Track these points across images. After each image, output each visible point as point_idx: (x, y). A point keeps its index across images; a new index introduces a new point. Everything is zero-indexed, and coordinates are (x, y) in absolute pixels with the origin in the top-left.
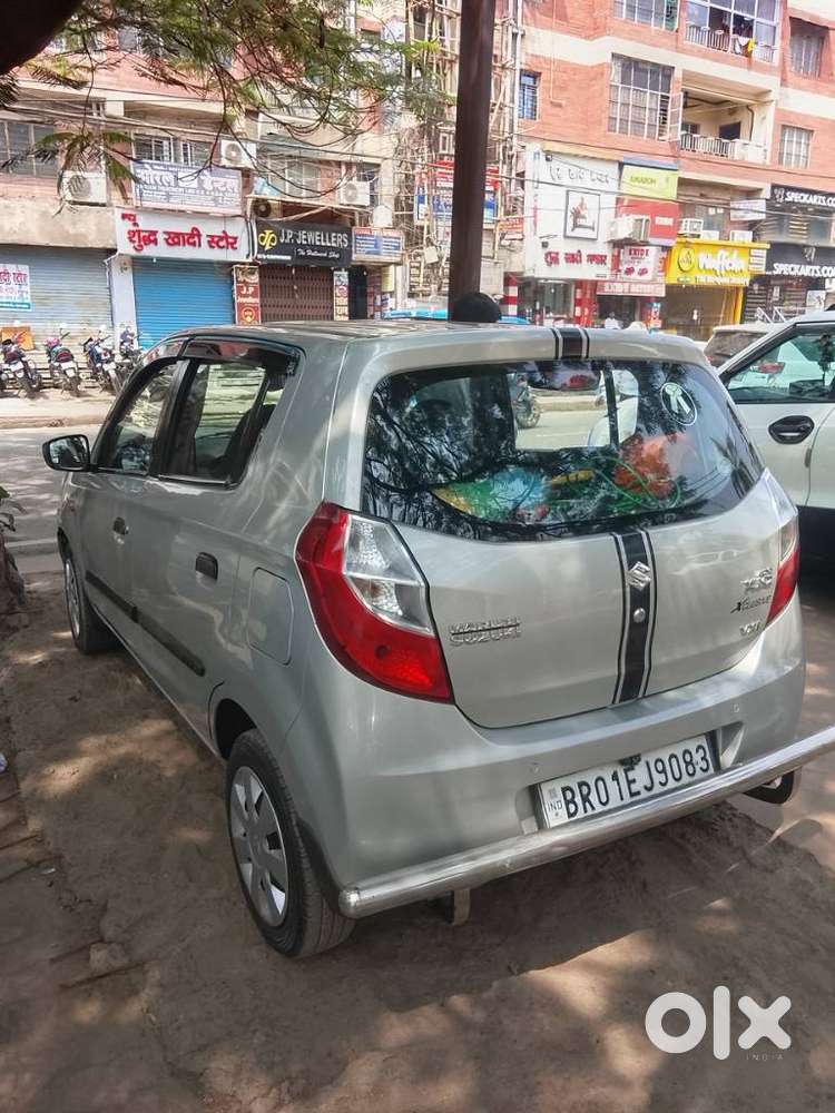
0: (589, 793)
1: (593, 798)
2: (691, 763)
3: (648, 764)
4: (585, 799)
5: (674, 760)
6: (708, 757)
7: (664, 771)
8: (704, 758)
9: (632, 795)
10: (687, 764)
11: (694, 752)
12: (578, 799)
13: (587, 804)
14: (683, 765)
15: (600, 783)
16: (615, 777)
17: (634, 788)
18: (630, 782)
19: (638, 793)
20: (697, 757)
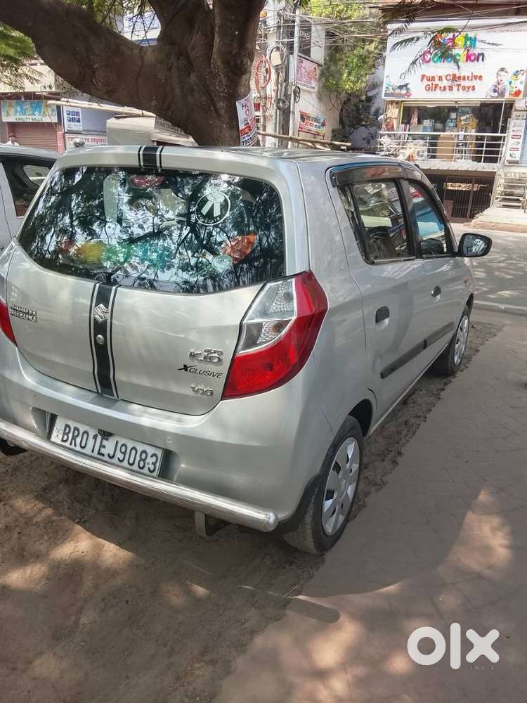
0: (77, 436)
1: (78, 440)
2: (144, 460)
3: (117, 442)
4: (74, 438)
5: (133, 452)
6: (158, 465)
7: (124, 453)
8: (154, 464)
9: (99, 453)
10: (141, 460)
11: (149, 455)
12: (70, 435)
13: (73, 441)
14: (138, 458)
15: (85, 436)
16: (95, 437)
17: (103, 451)
18: (102, 446)
19: (103, 455)
20: (150, 460)
